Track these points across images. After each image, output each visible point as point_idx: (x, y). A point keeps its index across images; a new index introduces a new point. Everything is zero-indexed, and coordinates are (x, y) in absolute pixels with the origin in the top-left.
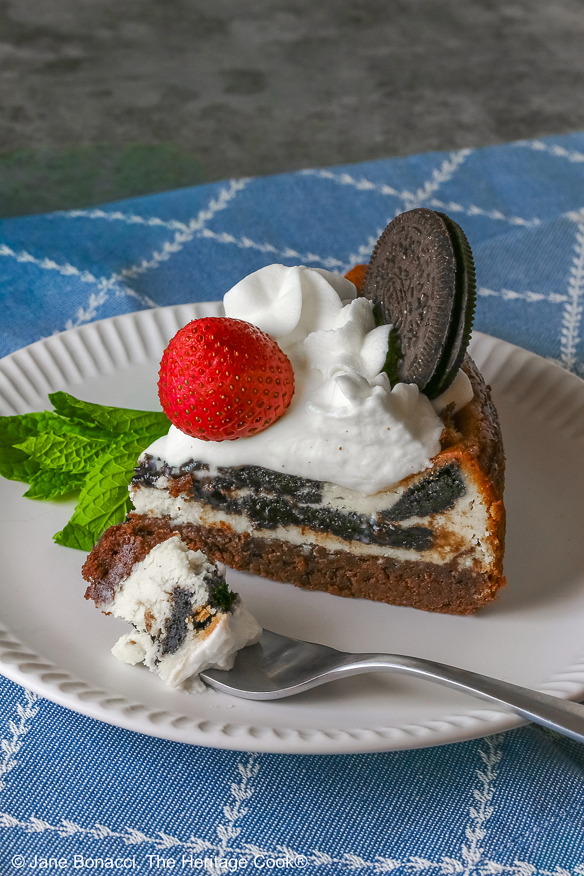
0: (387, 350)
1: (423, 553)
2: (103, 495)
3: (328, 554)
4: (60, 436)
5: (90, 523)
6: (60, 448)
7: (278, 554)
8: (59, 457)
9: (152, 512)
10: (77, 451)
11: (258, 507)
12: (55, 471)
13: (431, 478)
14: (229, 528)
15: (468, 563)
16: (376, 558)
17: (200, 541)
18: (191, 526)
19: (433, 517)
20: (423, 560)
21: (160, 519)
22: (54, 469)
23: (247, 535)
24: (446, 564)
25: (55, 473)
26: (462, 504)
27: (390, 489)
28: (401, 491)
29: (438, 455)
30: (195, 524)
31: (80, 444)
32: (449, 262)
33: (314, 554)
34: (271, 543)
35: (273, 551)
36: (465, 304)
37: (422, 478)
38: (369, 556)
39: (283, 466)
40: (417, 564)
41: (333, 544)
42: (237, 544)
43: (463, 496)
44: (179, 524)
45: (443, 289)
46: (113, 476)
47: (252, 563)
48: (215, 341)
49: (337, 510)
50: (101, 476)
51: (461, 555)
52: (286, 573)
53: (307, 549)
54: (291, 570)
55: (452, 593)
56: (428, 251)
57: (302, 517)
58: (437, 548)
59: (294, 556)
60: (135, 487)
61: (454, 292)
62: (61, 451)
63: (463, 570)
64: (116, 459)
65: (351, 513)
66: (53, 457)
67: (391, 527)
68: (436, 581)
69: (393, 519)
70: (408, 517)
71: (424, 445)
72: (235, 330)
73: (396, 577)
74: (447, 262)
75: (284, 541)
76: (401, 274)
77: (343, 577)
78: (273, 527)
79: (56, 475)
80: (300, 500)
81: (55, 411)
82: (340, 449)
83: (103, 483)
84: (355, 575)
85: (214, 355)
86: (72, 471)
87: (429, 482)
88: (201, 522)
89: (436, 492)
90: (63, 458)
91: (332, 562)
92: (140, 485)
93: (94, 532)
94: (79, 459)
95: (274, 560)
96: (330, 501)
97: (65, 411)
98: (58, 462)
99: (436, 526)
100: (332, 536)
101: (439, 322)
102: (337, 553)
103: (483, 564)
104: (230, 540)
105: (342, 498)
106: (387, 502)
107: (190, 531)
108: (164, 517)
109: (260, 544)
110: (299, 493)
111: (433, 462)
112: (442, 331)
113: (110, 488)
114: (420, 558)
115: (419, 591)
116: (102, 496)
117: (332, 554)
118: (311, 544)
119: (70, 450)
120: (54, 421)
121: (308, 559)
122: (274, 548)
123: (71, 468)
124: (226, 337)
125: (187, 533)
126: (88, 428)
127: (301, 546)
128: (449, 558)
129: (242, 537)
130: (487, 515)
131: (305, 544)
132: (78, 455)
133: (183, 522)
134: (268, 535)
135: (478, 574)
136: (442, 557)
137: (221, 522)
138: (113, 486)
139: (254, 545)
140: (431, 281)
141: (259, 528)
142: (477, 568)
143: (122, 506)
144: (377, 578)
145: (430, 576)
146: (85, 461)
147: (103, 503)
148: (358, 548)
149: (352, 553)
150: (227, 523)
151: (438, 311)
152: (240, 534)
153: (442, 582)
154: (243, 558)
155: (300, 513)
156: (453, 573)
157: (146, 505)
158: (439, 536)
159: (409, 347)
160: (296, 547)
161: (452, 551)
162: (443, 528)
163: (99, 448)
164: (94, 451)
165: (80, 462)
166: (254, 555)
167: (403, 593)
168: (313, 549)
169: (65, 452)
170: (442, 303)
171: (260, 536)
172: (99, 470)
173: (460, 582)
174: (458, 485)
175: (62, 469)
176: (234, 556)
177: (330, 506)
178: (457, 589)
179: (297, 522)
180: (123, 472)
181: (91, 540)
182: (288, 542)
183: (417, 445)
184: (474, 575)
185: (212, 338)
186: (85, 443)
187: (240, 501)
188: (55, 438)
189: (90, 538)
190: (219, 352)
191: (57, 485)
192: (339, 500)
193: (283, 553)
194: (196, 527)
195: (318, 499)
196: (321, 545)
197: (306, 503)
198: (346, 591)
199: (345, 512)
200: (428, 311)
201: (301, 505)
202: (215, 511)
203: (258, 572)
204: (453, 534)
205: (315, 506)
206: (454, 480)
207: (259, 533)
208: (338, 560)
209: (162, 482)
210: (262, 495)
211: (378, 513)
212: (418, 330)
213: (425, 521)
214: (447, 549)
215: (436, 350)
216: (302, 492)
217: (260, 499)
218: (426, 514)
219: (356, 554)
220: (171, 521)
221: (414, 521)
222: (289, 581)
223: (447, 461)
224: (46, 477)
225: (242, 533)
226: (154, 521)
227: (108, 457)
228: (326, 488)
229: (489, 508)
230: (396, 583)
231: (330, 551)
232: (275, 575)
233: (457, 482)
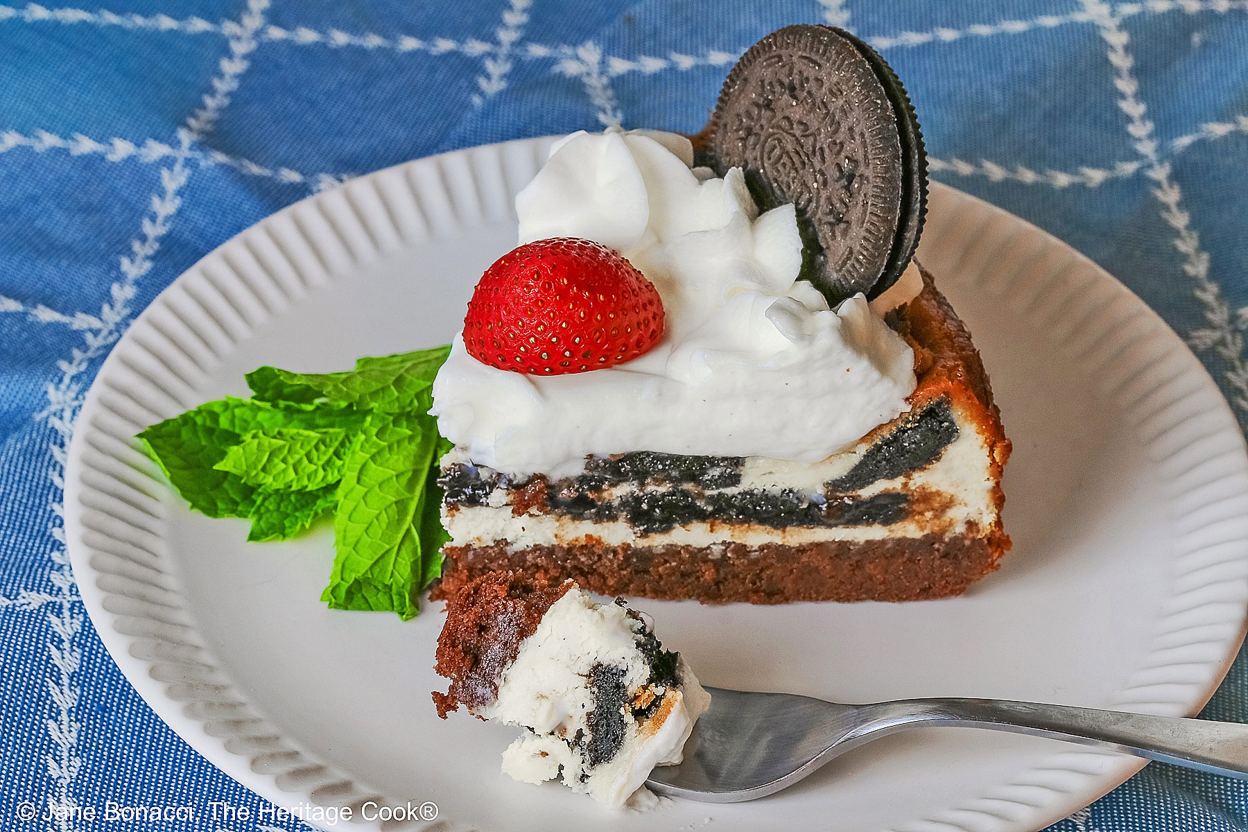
0: (801, 246)
1: (893, 527)
2: (377, 519)
3: (750, 552)
4: (274, 437)
5: (371, 568)
6: (281, 457)
7: (674, 564)
8: (284, 471)
9: (480, 541)
10: (308, 455)
11: (644, 506)
12: (281, 491)
13: (909, 425)
14: (599, 541)
15: (959, 528)
16: (822, 545)
17: (555, 568)
18: (539, 549)
19: (908, 476)
20: (893, 536)
21: (492, 547)
22: (278, 490)
23: (626, 547)
24: (926, 536)
25: (282, 495)
26: (952, 452)
27: (850, 449)
28: (863, 449)
29: (915, 392)
30: (546, 545)
31: (309, 443)
32: (884, 109)
33: (729, 555)
34: (663, 551)
35: (666, 562)
36: (915, 166)
37: (894, 428)
38: (811, 544)
40: (883, 542)
41: (757, 537)
42: (610, 561)
43: (955, 441)
44: (522, 549)
45: (885, 149)
46: (380, 486)
47: (632, 583)
48: (569, 286)
49: (764, 490)
50: (361, 490)
52: (685, 587)
53: (717, 551)
54: (693, 582)
55: (934, 572)
56: (842, 93)
57: (710, 508)
58: (914, 516)
59: (697, 563)
60: (451, 509)
61: (901, 152)
62: (284, 461)
63: (951, 539)
64: (373, 458)
65: (785, 490)
66: (274, 472)
67: (847, 501)
68: (910, 561)
69: (848, 489)
70: (872, 483)
71: (895, 382)
72: (588, 261)
73: (851, 565)
74: (881, 108)
75: (683, 545)
76: (792, 129)
77: (772, 578)
78: (666, 528)
79: (285, 497)
80: (708, 487)
81: (254, 398)
83: (368, 498)
84: (790, 573)
85: (571, 307)
86: (306, 487)
87: (904, 432)
88: (555, 542)
89: (914, 443)
90: (291, 470)
91: (756, 562)
92: (460, 506)
93: (392, 584)
94: (313, 467)
95: (668, 574)
96: (753, 480)
97: (268, 394)
98: (284, 478)
99: (913, 488)
100: (757, 526)
101: (885, 198)
102: (761, 548)
103: (980, 526)
104: (600, 557)
105: (771, 473)
106: (841, 468)
107: (539, 556)
108: (497, 543)
109: (646, 556)
110: (706, 477)
111: (910, 403)
112: (891, 210)
113: (383, 507)
114: (888, 534)
115: (884, 578)
116: (375, 521)
117: (755, 551)
118: (724, 543)
119: (297, 457)
120: (243, 409)
121: (720, 564)
122: (667, 558)
123: (305, 482)
124: (582, 277)
125: (534, 559)
126: (300, 411)
127: (708, 548)
128: (930, 528)
129: (620, 550)
130: (989, 461)
131: (714, 544)
132: (310, 461)
133: (527, 546)
134: (658, 541)
135: (973, 540)
136: (921, 527)
137: (587, 536)
138: (388, 503)
139: (637, 558)
140: (857, 138)
141: (645, 534)
142: (972, 532)
143: (408, 531)
144: (822, 572)
145: (902, 556)
146: (324, 470)
147: (380, 532)
148: (795, 537)
149: (786, 544)
150: (595, 535)
151: (882, 183)
152: (616, 547)
153: (919, 560)
154: (620, 579)
155: (707, 503)
156: (936, 546)
157: (469, 533)
158: (917, 500)
159: (834, 237)
160: (701, 550)
161: (936, 517)
162: (924, 488)
163: (336, 444)
164: (331, 450)
165: (316, 471)
166: (637, 572)
167: (861, 585)
168: (727, 548)
169: (291, 461)
170: (887, 170)
171: (646, 545)
172: (355, 481)
173: (946, 555)
174: (948, 428)
175: (290, 487)
176: (605, 579)
177: (753, 487)
178: (941, 566)
179: (702, 516)
180: (391, 478)
181: (387, 597)
182: (689, 546)
183: (887, 384)
184: (967, 542)
185: (565, 282)
186: (315, 441)
187: (616, 503)
188: (269, 443)
189: (385, 593)
190: (577, 299)
191: (289, 511)
192: (768, 476)
193: (682, 561)
194: (548, 548)
195: (735, 480)
196: (738, 541)
197: (717, 488)
198: (777, 597)
199: (776, 491)
200: (861, 184)
201: (708, 493)
202: (577, 522)
203: (642, 594)
204: (938, 494)
205: (729, 491)
206: (941, 423)
207: (645, 540)
208: (765, 558)
209: (499, 496)
210: (650, 488)
211: (827, 485)
212: (848, 211)
213: (896, 484)
214: (929, 515)
215: (886, 240)
216: (711, 475)
217: (647, 495)
218: (899, 474)
219: (792, 546)
220: (508, 548)
221: (880, 486)
222: (690, 597)
223: (931, 398)
224: (271, 504)
225: (619, 546)
226: (482, 553)
227: (362, 457)
228: (748, 464)
229: (992, 451)
230: (851, 572)
231: (752, 547)
232: (668, 593)
233: (946, 424)
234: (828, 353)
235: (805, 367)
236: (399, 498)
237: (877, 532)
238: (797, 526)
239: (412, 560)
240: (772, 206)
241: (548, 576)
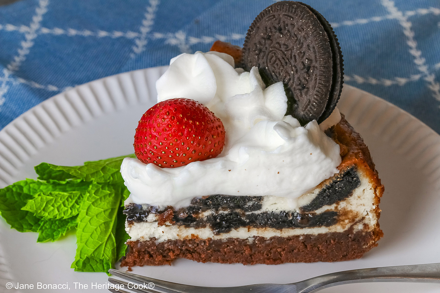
0: (287, 100)
1: (331, 227)
2: (96, 231)
3: (266, 241)
4: (48, 195)
5: (94, 252)
6: (52, 204)
7: (231, 247)
8: (53, 210)
9: (143, 238)
10: (64, 203)
11: (218, 220)
12: (52, 220)
13: (338, 180)
14: (197, 237)
15: (360, 227)
16: (298, 237)
17: (177, 250)
18: (170, 242)
19: (338, 204)
20: (330, 231)
21: (148, 241)
22: (51, 219)
23: (209, 240)
24: (345, 231)
25: (52, 221)
26: (358, 192)
27: (311, 191)
28: (317, 191)
29: (341, 164)
30: (173, 240)
31: (64, 198)
32: (324, 36)
33: (256, 242)
34: (227, 241)
35: (228, 246)
36: (338, 61)
37: (331, 181)
38: (294, 236)
39: (238, 192)
40: (326, 234)
41: (269, 234)
42: (202, 246)
43: (359, 186)
44: (162, 242)
45: (324, 54)
46: (97, 216)
47: (212, 256)
48: (183, 118)
49: (272, 212)
50: (88, 218)
51: (355, 224)
52: (236, 257)
53: (251, 240)
54: (240, 255)
55: (349, 248)
56: (303, 30)
57: (248, 221)
58: (340, 222)
59: (242, 246)
60: (130, 224)
61: (332, 55)
62: (53, 206)
63: (356, 232)
64: (93, 203)
65: (282, 211)
66: (49, 211)
67: (310, 216)
68: (338, 243)
69: (310, 210)
70: (321, 207)
71: (332, 160)
72: (191, 107)
73: (311, 246)
74: (322, 35)
75: (235, 238)
76: (281, 47)
77: (275, 252)
78: (228, 231)
79: (54, 222)
80: (247, 211)
81: (39, 178)
82: (278, 173)
83: (92, 221)
84: (284, 250)
85: (184, 127)
86: (63, 217)
87: (336, 183)
88: (177, 238)
89: (341, 188)
90: (56, 210)
91: (268, 245)
92: (134, 222)
93: (103, 259)
94: (66, 208)
95: (229, 252)
96: (267, 207)
97: (45, 176)
98: (53, 213)
99: (340, 209)
100: (269, 229)
101: (325, 76)
102: (271, 239)
103: (370, 226)
104: (198, 245)
105: (275, 203)
106: (307, 201)
107: (169, 245)
108: (151, 239)
109: (219, 243)
110: (246, 206)
111: (339, 169)
112: (328, 81)
113: (98, 225)
114: (328, 230)
115: (326, 251)
116: (95, 231)
117: (268, 240)
118: (254, 237)
119: (59, 204)
120: (34, 184)
121: (252, 246)
122: (228, 244)
123: (63, 215)
124: (189, 114)
125: (168, 246)
126: (59, 184)
127: (247, 239)
128: (347, 227)
129: (207, 241)
130: (374, 195)
131: (250, 237)
132: (65, 206)
133: (165, 240)
134: (224, 237)
135: (367, 233)
136: (343, 227)
137: (192, 235)
138: (100, 223)
139: (215, 245)
140: (311, 49)
141: (218, 234)
142: (366, 229)
143: (110, 235)
144: (298, 249)
145: (334, 241)
146: (71, 209)
147: (97, 236)
148: (286, 233)
149: (282, 236)
150: (196, 235)
151: (324, 69)
152: (205, 240)
153: (342, 242)
154: (207, 254)
155: (246, 219)
156: (350, 236)
157: (138, 235)
158: (341, 214)
159: (301, 95)
160: (244, 240)
161: (350, 222)
162: (344, 209)
163: (76, 198)
164: (74, 201)
165: (67, 210)
166: (215, 251)
167: (316, 254)
169: (56, 206)
170: (326, 63)
171: (219, 238)
172: (85, 214)
173: (354, 240)
174: (356, 180)
175: (56, 217)
176: (200, 255)
177: (267, 210)
178: (352, 245)
179: (244, 224)
180: (102, 212)
181: (101, 265)
182: (238, 238)
183: (329, 161)
184: (364, 234)
185: (181, 116)
186: (67, 197)
187: (205, 219)
188: (46, 198)
189: (100, 263)
190: (187, 124)
191: (55, 229)
192: (274, 205)
193: (235, 245)
194: (174, 241)
195: (259, 207)
196: (260, 236)
197: (251, 211)
198: (278, 261)
199: (278, 212)
200: (314, 70)
201: (247, 213)
202: (187, 229)
203: (217, 261)
204: (351, 211)
205: (257, 212)
206: (353, 178)
207: (218, 236)
208: (272, 243)
209: (151, 217)
210: (221, 212)
211: (301, 208)
212: (308, 83)
213: (332, 207)
214: (347, 221)
215: (326, 95)
216: (248, 205)
217: (219, 215)
218: (334, 203)
219: (285, 237)
220: (156, 241)
221: (325, 208)
222: (239, 262)
223: (348, 167)
224: (47, 225)
225: (206, 239)
226: (144, 244)
227: (88, 203)
228: (265, 199)
229: (375, 191)
230: (311, 249)
231: (267, 238)
232: (229, 260)
233: (355, 179)
234: (302, 146)
235: (291, 153)
236: (105, 221)
237: (323, 230)
238: (288, 228)
239: (112, 249)
240: (272, 83)
241: (174, 254)
